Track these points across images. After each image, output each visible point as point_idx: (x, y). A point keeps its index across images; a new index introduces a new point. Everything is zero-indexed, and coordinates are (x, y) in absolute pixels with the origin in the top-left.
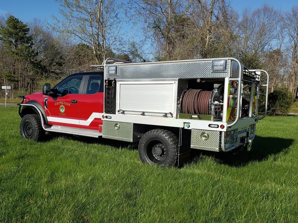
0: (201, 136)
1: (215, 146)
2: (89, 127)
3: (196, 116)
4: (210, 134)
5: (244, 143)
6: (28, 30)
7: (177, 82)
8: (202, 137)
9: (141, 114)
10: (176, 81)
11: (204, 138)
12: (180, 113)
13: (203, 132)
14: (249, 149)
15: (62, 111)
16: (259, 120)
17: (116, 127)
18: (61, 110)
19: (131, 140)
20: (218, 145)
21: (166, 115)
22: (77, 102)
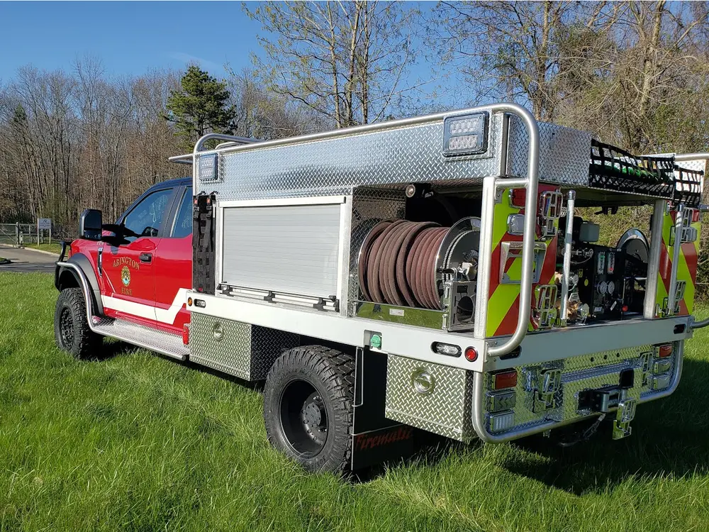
0: (413, 381)
1: (451, 421)
2: (172, 327)
3: (400, 311)
4: (437, 376)
5: (599, 409)
6: (226, 96)
7: (350, 198)
8: (415, 384)
9: (266, 299)
10: (349, 194)
11: (421, 387)
12: (359, 299)
13: (418, 368)
14: (619, 435)
15: (126, 281)
16: (694, 328)
17: (218, 332)
18: (124, 280)
19: (247, 373)
20: (460, 418)
21: (320, 305)
22: (150, 258)
